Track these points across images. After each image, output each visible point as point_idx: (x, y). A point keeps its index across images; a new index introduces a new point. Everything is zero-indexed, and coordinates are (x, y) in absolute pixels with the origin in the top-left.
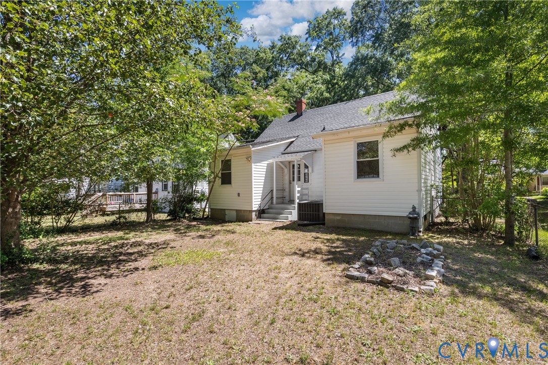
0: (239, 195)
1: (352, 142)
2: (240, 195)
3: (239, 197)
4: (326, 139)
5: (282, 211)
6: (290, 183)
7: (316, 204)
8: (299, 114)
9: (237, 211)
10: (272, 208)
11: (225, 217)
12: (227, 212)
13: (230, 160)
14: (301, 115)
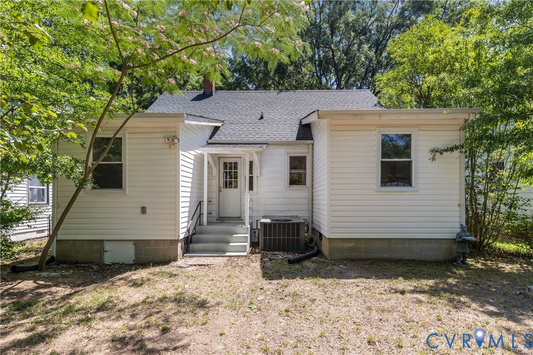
0: (144, 210)
1: (375, 132)
2: (148, 211)
3: (144, 216)
4: (334, 122)
5: (228, 237)
6: (220, 191)
7: (284, 224)
8: (208, 93)
9: (136, 242)
10: (201, 233)
11: (101, 257)
12: (107, 246)
13: (120, 139)
14: (211, 95)
